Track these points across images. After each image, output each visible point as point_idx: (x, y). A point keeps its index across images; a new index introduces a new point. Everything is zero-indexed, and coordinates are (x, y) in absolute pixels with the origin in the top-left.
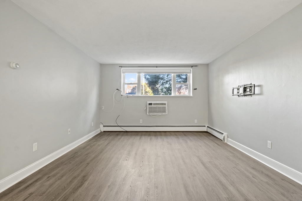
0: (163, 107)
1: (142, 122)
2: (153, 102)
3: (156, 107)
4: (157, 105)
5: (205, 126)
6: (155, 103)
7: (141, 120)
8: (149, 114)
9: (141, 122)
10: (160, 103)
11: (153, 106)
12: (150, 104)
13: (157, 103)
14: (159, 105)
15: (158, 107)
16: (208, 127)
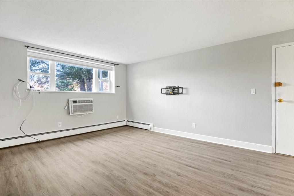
0: (89, 105)
1: (61, 126)
2: (78, 100)
3: (82, 105)
4: (83, 103)
5: (125, 121)
6: (80, 101)
7: (60, 123)
8: (73, 114)
9: (59, 126)
10: (86, 101)
11: (78, 104)
12: (75, 102)
13: (83, 101)
14: (85, 103)
15: (84, 105)
16: (127, 121)
